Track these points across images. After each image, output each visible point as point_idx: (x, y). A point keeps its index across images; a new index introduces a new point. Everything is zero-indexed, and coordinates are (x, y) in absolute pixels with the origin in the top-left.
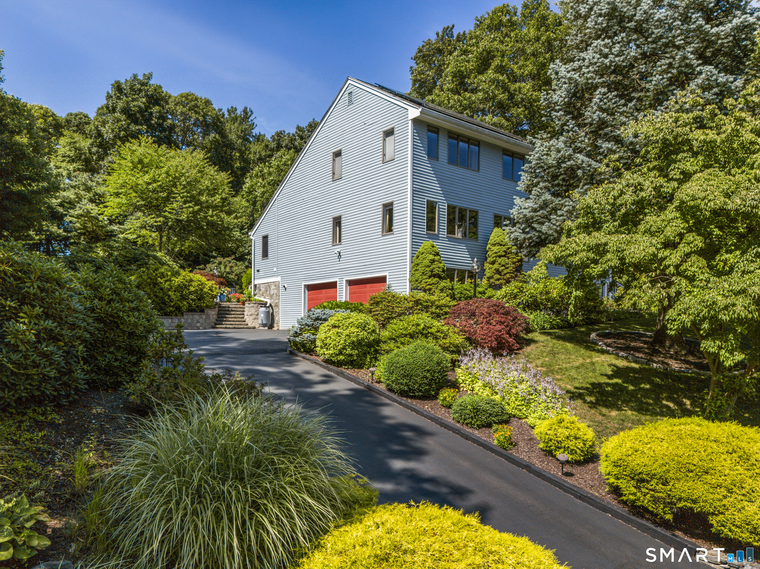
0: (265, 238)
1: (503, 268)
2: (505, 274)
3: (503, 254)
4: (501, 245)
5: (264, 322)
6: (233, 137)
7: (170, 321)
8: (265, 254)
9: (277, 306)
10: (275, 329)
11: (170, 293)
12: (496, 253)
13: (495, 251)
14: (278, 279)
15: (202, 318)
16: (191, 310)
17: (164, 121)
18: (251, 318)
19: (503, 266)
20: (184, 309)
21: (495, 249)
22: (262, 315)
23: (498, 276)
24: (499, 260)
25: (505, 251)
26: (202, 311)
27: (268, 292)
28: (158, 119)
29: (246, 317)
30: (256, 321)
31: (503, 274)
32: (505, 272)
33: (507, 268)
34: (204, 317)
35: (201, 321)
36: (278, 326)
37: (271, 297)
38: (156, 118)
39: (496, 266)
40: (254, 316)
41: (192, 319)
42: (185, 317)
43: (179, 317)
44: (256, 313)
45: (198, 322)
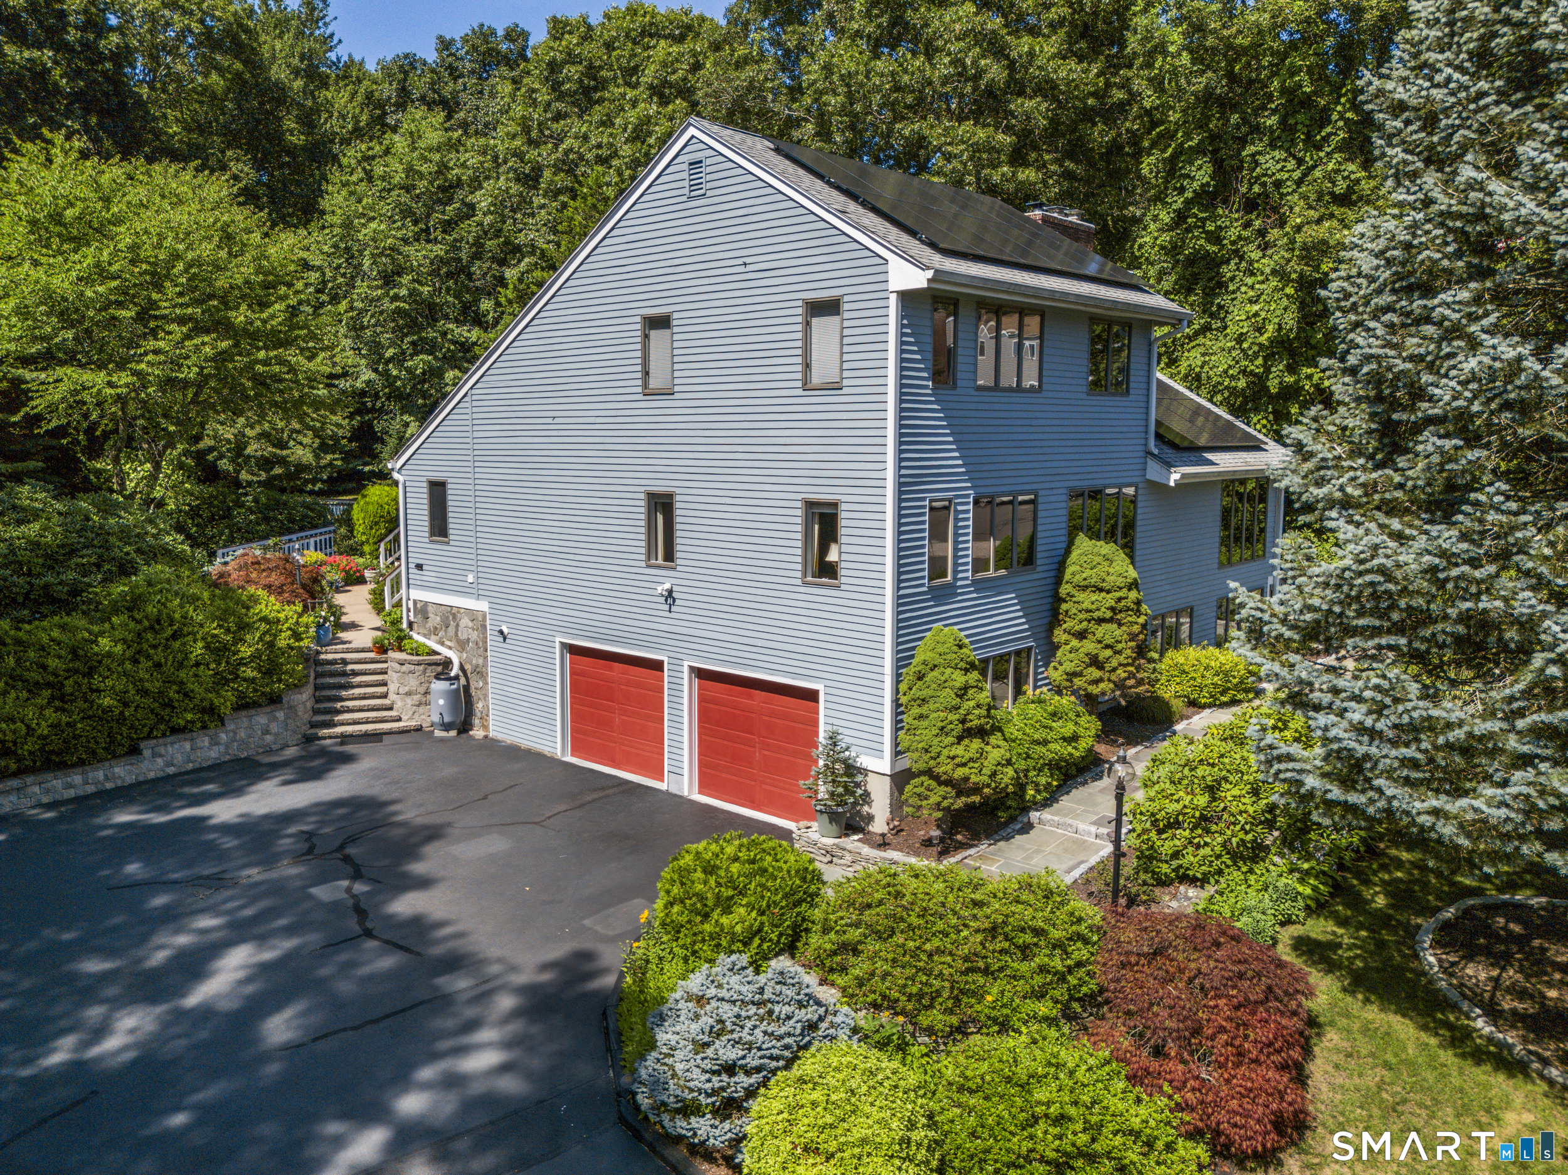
0: (438, 490)
1: (1108, 653)
2: (1114, 670)
3: (1109, 614)
4: (1101, 590)
5: (447, 719)
6: (279, 73)
7: (187, 746)
8: (439, 527)
9: (481, 673)
10: (477, 733)
11: (182, 674)
12: (1088, 611)
13: (1086, 605)
14: (482, 606)
15: (275, 719)
16: (244, 705)
17: (99, 35)
18: (409, 701)
19: (1107, 647)
20: (226, 710)
21: (1087, 599)
22: (441, 702)
23: (1096, 673)
24: (1101, 631)
25: (1112, 609)
26: (274, 700)
27: (452, 630)
28: (83, 29)
29: (392, 696)
30: (422, 709)
31: (1108, 667)
32: (1114, 663)
33: (1119, 652)
34: (280, 715)
35: (274, 727)
36: (485, 727)
37: (462, 645)
38: (76, 28)
39: (1089, 646)
40: (417, 697)
41: (251, 727)
42: (230, 726)
43: (211, 732)
44: (422, 689)
45: (267, 732)
